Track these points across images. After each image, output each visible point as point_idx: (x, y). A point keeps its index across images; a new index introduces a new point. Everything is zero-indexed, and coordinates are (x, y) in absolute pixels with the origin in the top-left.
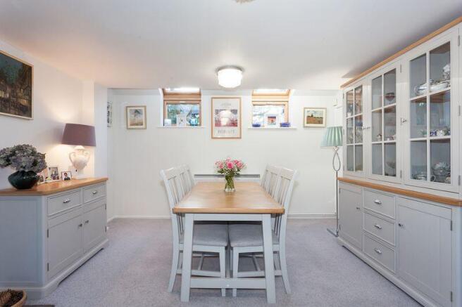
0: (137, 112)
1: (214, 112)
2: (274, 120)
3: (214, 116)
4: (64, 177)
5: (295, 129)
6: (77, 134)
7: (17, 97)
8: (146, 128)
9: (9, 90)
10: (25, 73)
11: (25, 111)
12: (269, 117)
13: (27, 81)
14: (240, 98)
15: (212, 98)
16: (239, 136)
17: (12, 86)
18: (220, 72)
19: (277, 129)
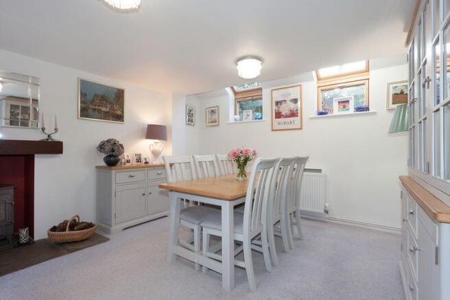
0: (213, 112)
1: (274, 104)
2: (346, 104)
3: (275, 107)
4: (144, 161)
5: (374, 113)
6: (154, 132)
7: (114, 110)
8: (218, 125)
9: (109, 106)
10: (120, 94)
11: (120, 118)
12: (339, 102)
13: (121, 98)
14: (300, 85)
15: (272, 90)
16: (299, 127)
17: (111, 103)
18: (239, 63)
19: (351, 115)
